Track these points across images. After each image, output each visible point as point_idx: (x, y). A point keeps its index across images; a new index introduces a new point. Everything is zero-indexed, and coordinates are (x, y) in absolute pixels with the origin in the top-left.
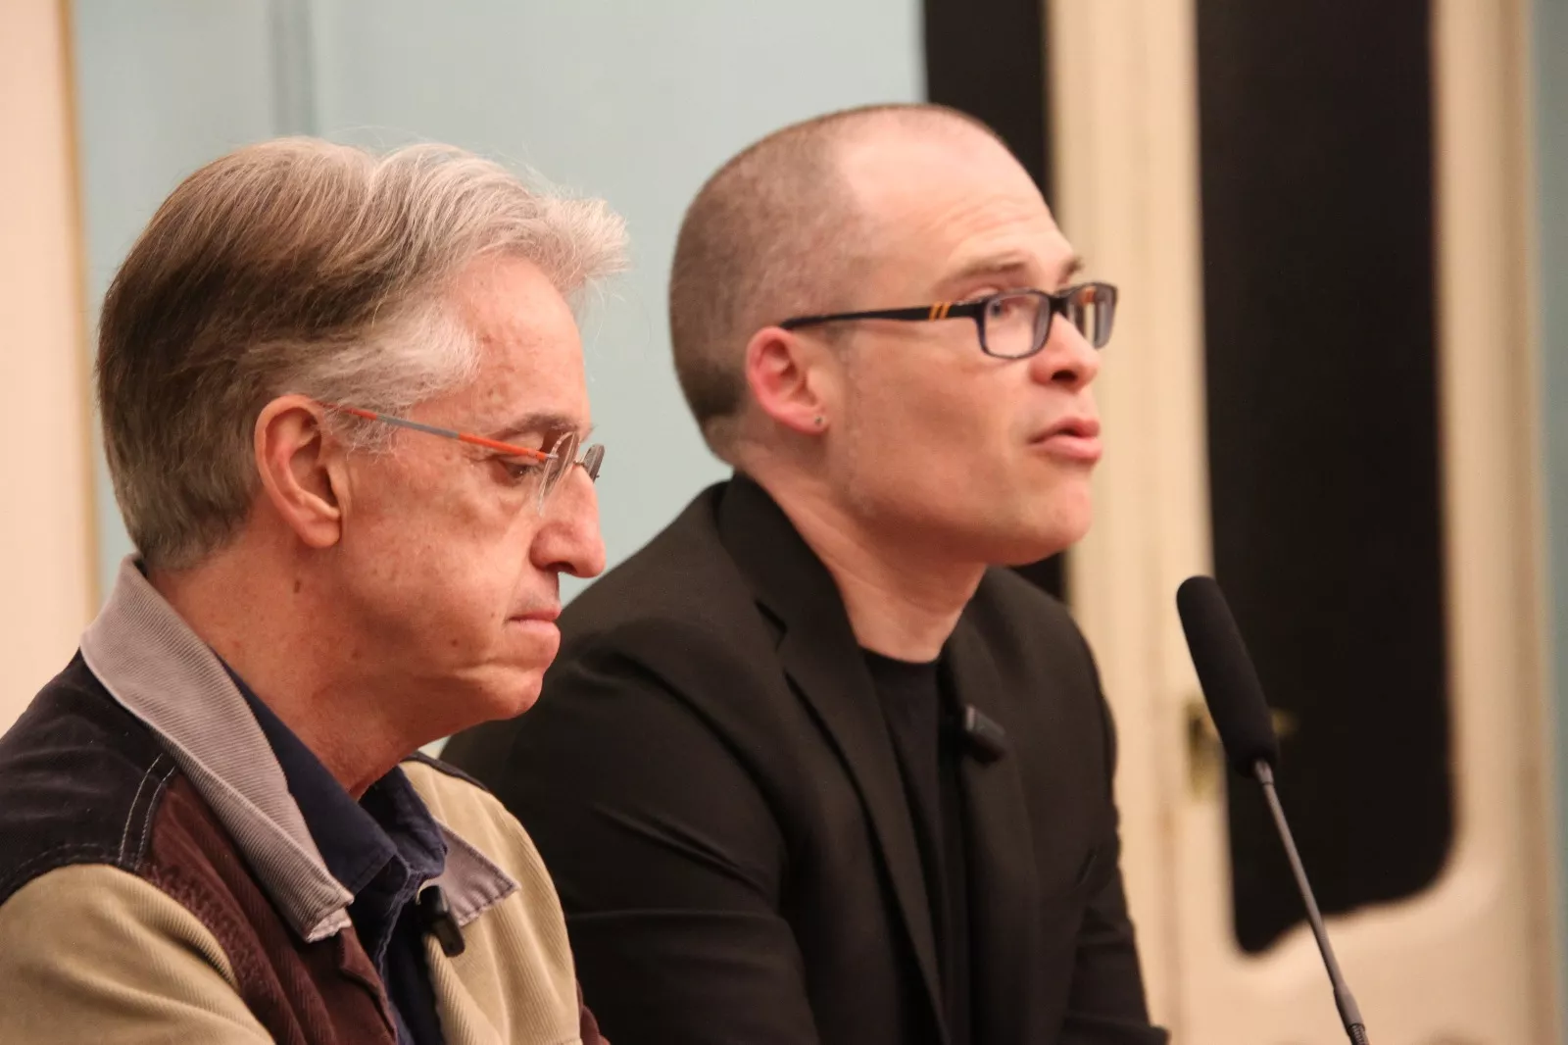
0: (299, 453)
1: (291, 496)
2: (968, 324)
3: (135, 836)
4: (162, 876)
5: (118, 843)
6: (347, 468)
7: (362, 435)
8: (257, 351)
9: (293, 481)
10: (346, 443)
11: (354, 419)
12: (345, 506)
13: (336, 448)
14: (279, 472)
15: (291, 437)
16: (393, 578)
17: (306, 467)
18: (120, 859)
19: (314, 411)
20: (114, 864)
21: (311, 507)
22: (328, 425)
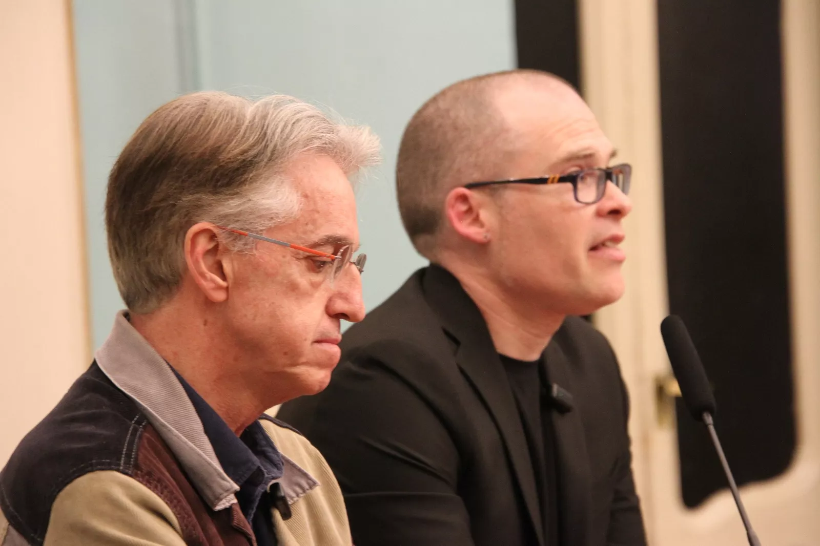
0: (208, 252)
1: (203, 275)
2: (569, 186)
3: (128, 456)
4: (143, 477)
5: (119, 459)
6: (232, 260)
7: (239, 245)
8: (187, 199)
9: (204, 267)
10: (231, 248)
11: (236, 235)
12: (230, 280)
13: (227, 251)
14: (196, 262)
15: (203, 244)
16: (254, 319)
17: (211, 260)
18: (121, 468)
19: (216, 231)
20: (118, 470)
21: (213, 281)
22: (223, 239)
